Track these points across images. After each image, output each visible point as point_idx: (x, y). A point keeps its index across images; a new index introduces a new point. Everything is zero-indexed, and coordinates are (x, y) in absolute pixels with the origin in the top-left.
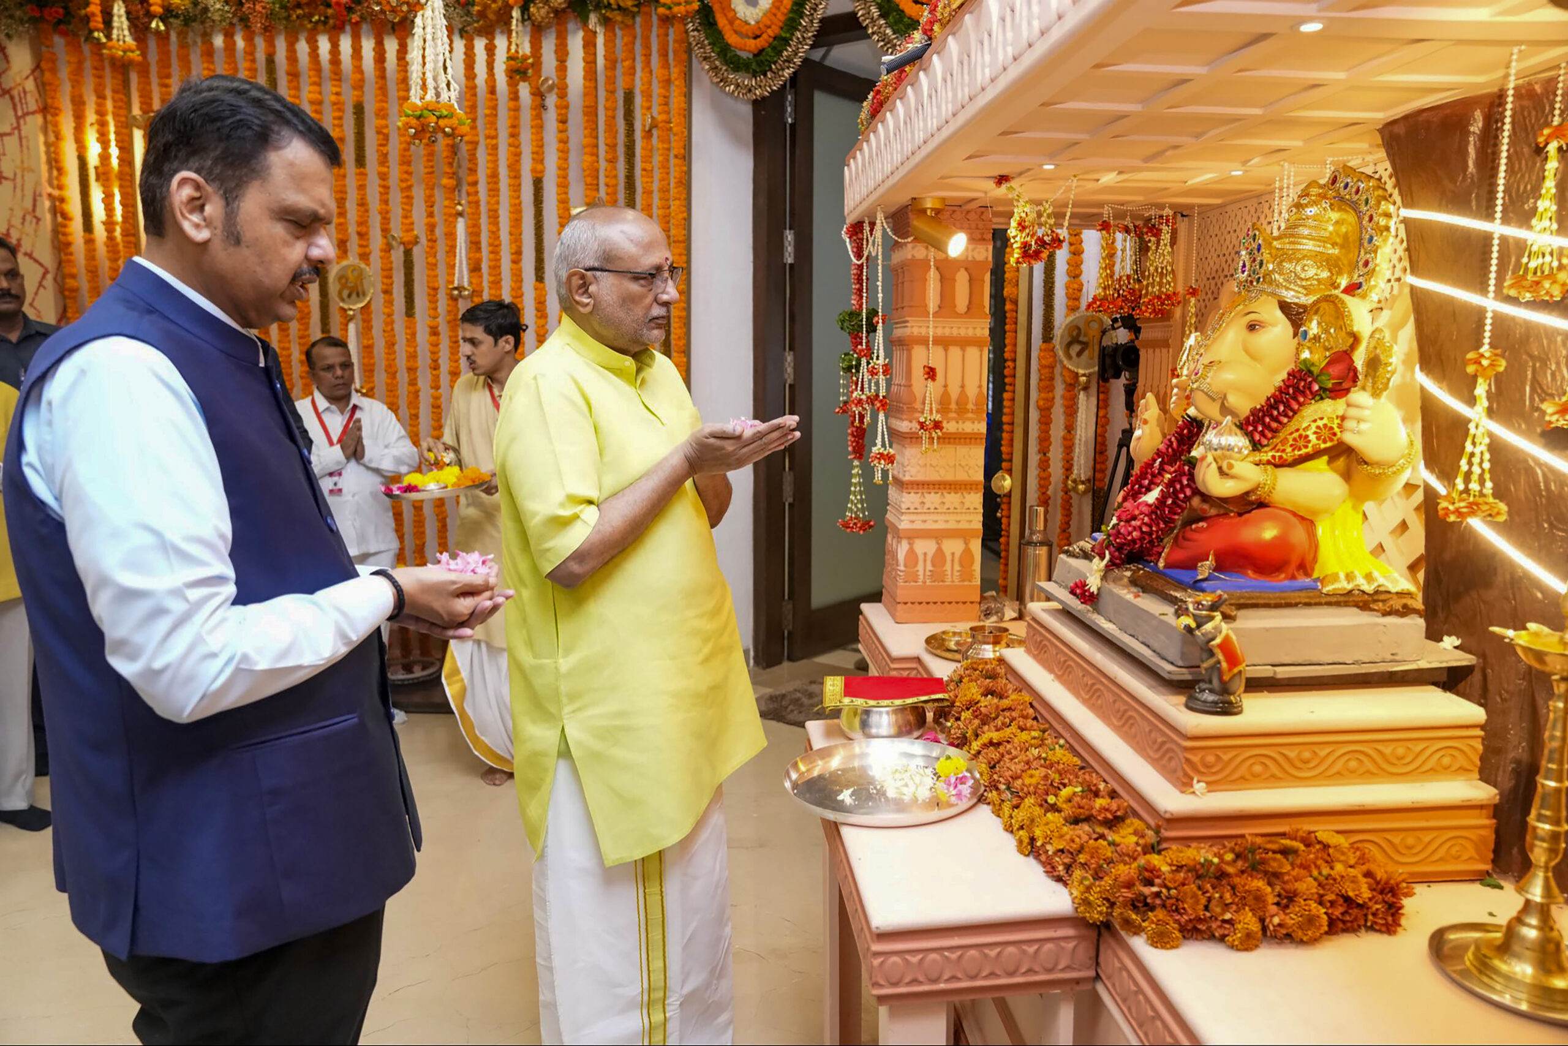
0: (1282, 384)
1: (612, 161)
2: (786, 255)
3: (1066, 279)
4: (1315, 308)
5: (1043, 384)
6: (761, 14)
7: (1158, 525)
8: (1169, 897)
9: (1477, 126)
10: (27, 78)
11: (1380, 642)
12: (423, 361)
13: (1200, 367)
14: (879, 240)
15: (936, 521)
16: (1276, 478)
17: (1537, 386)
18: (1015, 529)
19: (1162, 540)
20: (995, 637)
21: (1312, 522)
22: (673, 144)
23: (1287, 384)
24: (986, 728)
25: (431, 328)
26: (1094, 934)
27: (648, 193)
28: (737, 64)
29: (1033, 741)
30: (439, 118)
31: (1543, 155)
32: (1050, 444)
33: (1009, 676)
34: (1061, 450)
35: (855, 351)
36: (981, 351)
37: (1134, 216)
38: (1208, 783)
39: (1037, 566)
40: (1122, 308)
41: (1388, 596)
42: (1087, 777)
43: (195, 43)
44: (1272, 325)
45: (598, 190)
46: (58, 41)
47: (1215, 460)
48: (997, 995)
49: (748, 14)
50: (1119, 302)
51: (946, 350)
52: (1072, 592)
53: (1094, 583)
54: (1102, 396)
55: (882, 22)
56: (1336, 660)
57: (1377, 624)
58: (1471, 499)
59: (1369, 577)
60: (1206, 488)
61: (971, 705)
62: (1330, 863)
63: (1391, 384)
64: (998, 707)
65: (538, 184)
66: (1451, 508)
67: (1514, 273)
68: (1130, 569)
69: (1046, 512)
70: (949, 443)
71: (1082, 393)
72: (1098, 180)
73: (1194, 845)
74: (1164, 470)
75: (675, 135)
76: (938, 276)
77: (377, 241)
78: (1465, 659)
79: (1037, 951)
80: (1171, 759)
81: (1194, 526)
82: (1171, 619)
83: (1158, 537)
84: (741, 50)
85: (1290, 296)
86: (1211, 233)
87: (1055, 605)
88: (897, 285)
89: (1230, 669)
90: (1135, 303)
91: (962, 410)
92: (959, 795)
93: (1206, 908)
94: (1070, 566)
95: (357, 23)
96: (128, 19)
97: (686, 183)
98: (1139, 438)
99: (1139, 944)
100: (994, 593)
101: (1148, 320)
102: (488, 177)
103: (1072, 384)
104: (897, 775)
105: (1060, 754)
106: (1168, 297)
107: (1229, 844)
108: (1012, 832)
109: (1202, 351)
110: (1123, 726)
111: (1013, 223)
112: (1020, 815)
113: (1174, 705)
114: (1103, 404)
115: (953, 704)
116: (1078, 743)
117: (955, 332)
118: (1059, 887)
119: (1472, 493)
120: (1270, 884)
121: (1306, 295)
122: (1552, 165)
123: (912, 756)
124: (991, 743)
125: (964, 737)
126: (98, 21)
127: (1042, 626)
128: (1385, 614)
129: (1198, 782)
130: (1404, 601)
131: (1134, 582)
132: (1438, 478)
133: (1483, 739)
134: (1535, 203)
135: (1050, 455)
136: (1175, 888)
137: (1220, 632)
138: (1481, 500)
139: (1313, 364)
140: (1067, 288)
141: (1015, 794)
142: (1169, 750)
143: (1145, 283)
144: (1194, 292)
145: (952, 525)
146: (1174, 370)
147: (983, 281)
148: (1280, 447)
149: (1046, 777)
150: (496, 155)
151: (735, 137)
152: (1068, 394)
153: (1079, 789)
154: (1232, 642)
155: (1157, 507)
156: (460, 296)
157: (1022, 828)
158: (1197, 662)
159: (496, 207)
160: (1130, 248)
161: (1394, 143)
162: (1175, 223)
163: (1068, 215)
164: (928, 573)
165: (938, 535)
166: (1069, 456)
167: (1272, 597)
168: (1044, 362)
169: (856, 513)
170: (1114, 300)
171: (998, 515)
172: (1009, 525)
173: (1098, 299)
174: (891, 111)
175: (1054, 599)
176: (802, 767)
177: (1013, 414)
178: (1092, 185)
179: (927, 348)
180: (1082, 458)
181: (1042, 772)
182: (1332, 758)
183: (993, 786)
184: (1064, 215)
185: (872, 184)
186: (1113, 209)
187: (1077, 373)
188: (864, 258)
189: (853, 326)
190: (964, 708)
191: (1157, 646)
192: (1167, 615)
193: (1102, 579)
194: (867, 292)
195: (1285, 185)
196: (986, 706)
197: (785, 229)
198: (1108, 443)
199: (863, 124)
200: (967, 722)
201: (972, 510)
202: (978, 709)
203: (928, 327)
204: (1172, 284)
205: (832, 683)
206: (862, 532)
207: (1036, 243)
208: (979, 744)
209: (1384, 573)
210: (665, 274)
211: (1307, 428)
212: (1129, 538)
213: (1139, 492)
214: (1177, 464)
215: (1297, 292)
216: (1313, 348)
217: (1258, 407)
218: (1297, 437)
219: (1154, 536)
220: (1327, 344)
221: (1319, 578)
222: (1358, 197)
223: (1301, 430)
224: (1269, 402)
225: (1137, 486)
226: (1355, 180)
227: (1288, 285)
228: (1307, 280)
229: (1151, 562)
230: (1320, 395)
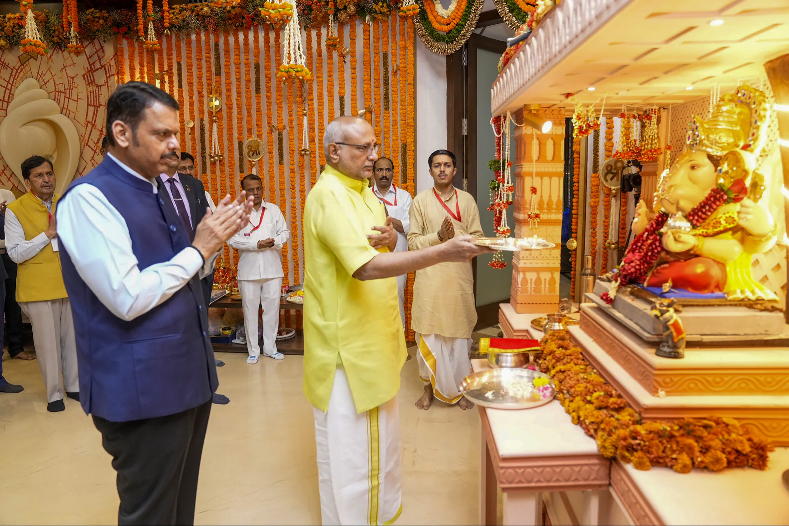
0: (708, 196)
1: (377, 87)
2: (464, 131)
3: (605, 141)
4: (726, 158)
5: (593, 194)
6: (450, 13)
7: (644, 265)
8: (645, 446)
10: (111, 59)
11: (758, 324)
12: (287, 186)
13: (666, 188)
14: (508, 126)
15: (537, 263)
16: (704, 242)
18: (578, 267)
19: (646, 273)
20: (559, 319)
21: (724, 265)
22: (408, 78)
23: (710, 196)
24: (558, 364)
25: (291, 169)
26: (608, 463)
27: (395, 102)
28: (438, 38)
29: (581, 370)
30: (296, 72)
32: (597, 224)
33: (571, 339)
34: (602, 227)
35: (497, 180)
36: (559, 179)
37: (638, 109)
38: (667, 392)
39: (587, 286)
40: (631, 156)
42: (607, 388)
43: (183, 38)
44: (704, 166)
45: (371, 102)
46: (125, 42)
47: (672, 233)
48: (562, 490)
49: (444, 13)
50: (630, 154)
51: (542, 178)
52: (602, 298)
53: (612, 294)
54: (623, 200)
55: (511, 14)
57: (756, 316)
59: (753, 292)
60: (668, 247)
61: (552, 353)
62: (729, 433)
63: (763, 195)
64: (564, 354)
65: (342, 99)
69: (593, 260)
70: (544, 225)
71: (613, 198)
72: (617, 94)
73: (659, 421)
74: (648, 238)
75: (409, 73)
76: (538, 142)
77: (265, 129)
79: (580, 470)
80: (648, 380)
81: (662, 266)
82: (648, 311)
83: (644, 271)
84: (440, 31)
85: (713, 152)
86: (678, 117)
87: (593, 304)
88: (517, 147)
89: (678, 336)
90: (639, 154)
91: (550, 208)
92: (544, 396)
93: (664, 452)
94: (602, 286)
95: (256, 26)
96: (154, 30)
97: (414, 97)
98: (636, 223)
99: (630, 468)
100: (566, 299)
101: (645, 162)
102: (318, 96)
103: (609, 193)
104: (515, 386)
105: (594, 377)
106: (655, 151)
107: (676, 422)
108: (569, 414)
109: (668, 179)
110: (625, 363)
111: (574, 116)
112: (573, 405)
113: (650, 353)
114: (623, 204)
115: (543, 351)
116: (603, 372)
117: (547, 170)
118: (591, 440)
120: (697, 441)
121: (721, 151)
123: (522, 377)
124: (560, 371)
125: (548, 368)
126: (142, 33)
127: (587, 315)
128: (761, 310)
129: (662, 390)
131: (632, 293)
135: (597, 230)
136: (648, 441)
137: (672, 318)
139: (724, 186)
140: (605, 145)
141: (571, 395)
142: (647, 375)
143: (643, 143)
144: (669, 148)
145: (545, 265)
147: (560, 144)
148: (706, 227)
149: (586, 387)
150: (322, 86)
151: (438, 74)
152: (606, 199)
153: (602, 393)
154: (679, 324)
155: (643, 257)
156: (305, 154)
157: (574, 411)
158: (661, 333)
159: (322, 110)
160: (637, 126)
161: (771, 72)
162: (660, 113)
163: (602, 111)
164: (533, 289)
165: (538, 270)
166: (607, 231)
167: (700, 301)
168: (593, 183)
169: (497, 259)
170: (627, 152)
171: (570, 260)
172: (576, 265)
173: (619, 151)
174: (513, 63)
175: (593, 301)
176: (469, 381)
177: (577, 209)
178: (613, 95)
179: (532, 178)
180: (613, 231)
181: (584, 385)
182: (731, 382)
183: (561, 391)
184: (600, 110)
185: (504, 98)
186: (627, 107)
187: (611, 189)
188: (501, 134)
189: (496, 167)
190: (548, 354)
191: (642, 325)
192: (646, 309)
194: (502, 151)
195: (715, 94)
196: (559, 353)
197: (463, 118)
198: (626, 224)
199: (500, 69)
200: (549, 361)
201: (555, 258)
202: (555, 355)
203: (533, 168)
204: (658, 144)
205: (484, 341)
206: (500, 268)
207: (586, 126)
208: (554, 371)
209: (761, 290)
210: (372, 147)
211: (720, 218)
212: (629, 272)
213: (636, 249)
214: (654, 235)
215: (717, 149)
216: (725, 177)
217: (695, 207)
218: (715, 222)
219: (642, 271)
220: (732, 175)
221: (726, 292)
222: (750, 100)
223: (717, 218)
224: (701, 205)
225: (635, 246)
226: (749, 92)
227: (712, 146)
228: (722, 143)
229: (640, 284)
230: (728, 201)
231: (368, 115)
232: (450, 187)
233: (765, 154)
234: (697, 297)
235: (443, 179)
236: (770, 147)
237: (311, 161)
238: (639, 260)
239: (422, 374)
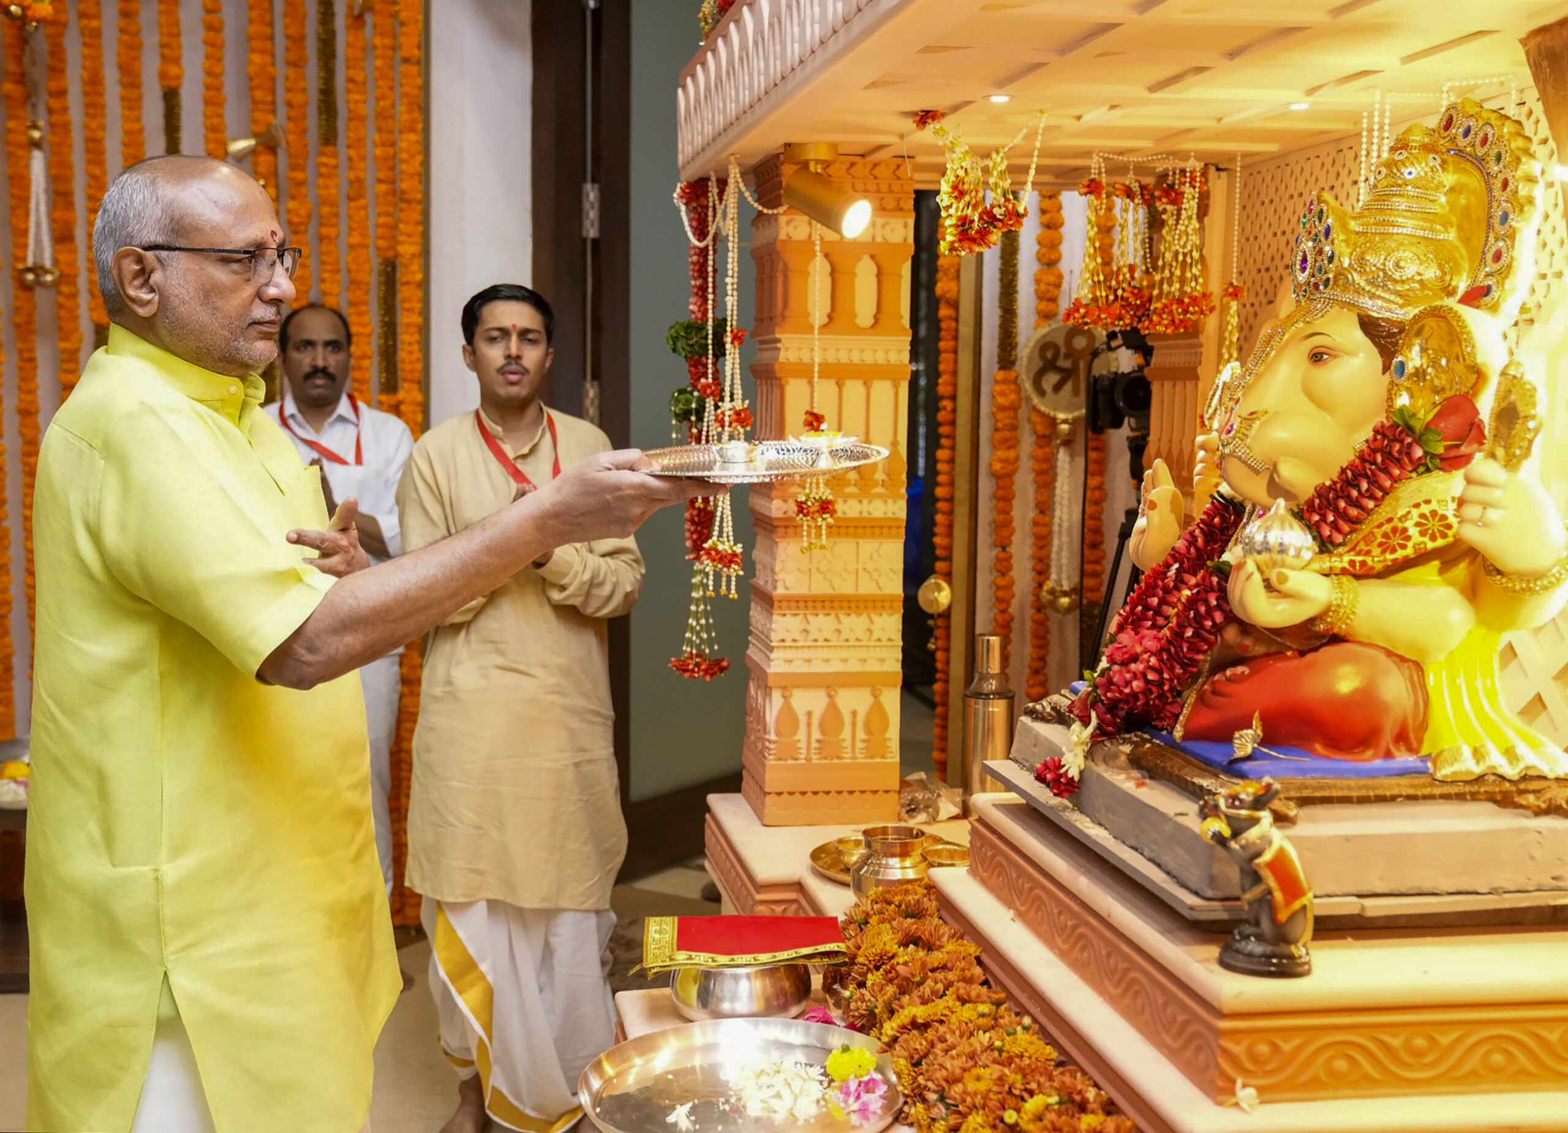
0: (1364, 447)
1: (296, 64)
2: (587, 224)
3: (1036, 267)
4: (1416, 327)
5: (1001, 435)
7: (1171, 670)
11: (1533, 857)
13: (1235, 421)
14: (732, 212)
15: (826, 660)
16: (1356, 595)
18: (957, 668)
19: (1179, 694)
20: (904, 845)
21: (1418, 666)
22: (400, 39)
23: (1373, 447)
24: (906, 999)
27: (358, 119)
29: (981, 1021)
32: (1012, 532)
33: (945, 914)
34: (1030, 541)
35: (695, 387)
36: (896, 387)
37: (1140, 169)
38: (1260, 1090)
39: (989, 731)
40: (1120, 318)
42: (1067, 1079)
44: (1349, 354)
45: (274, 112)
47: (1259, 568)
50: (1116, 309)
51: (840, 385)
52: (1040, 778)
53: (1073, 764)
54: (1093, 455)
56: (1462, 888)
57: (1524, 830)
59: (1510, 753)
60: (1247, 612)
61: (882, 961)
64: (924, 965)
65: (171, 98)
68: (1130, 741)
69: (1004, 647)
70: (846, 535)
71: (1062, 451)
72: (1079, 118)
74: (1181, 582)
75: (405, 24)
76: (828, 269)
80: (1198, 1049)
81: (1228, 672)
82: (1192, 822)
83: (1172, 689)
85: (1376, 308)
86: (1263, 197)
87: (1014, 797)
88: (762, 281)
89: (1288, 903)
90: (1143, 311)
91: (866, 482)
92: (864, 1111)
94: (1037, 736)
97: (423, 106)
98: (1143, 532)
100: (922, 775)
101: (1163, 336)
102: (85, 83)
103: (1048, 433)
104: (764, 1079)
105: (1024, 1041)
106: (1194, 300)
110: (1124, 994)
111: (945, 187)
113: (1203, 961)
114: (1095, 467)
115: (853, 958)
116: (1052, 1023)
117: (856, 358)
121: (1401, 306)
123: (789, 1047)
124: (914, 1024)
125: (872, 1014)
127: (994, 831)
128: (1539, 813)
129: (1244, 1086)
131: (1135, 762)
135: (1013, 549)
137: (1270, 843)
139: (1414, 416)
140: (1038, 281)
141: (953, 1108)
142: (1195, 1035)
143: (1157, 278)
144: (1234, 293)
145: (854, 667)
147: (900, 276)
148: (1362, 546)
149: (1001, 1079)
150: (98, 47)
151: (503, 31)
152: (1040, 452)
153: (1054, 1099)
154: (1291, 861)
155: (1169, 642)
156: (38, 282)
158: (1237, 892)
159: (99, 134)
160: (1136, 221)
161: (1545, 63)
162: (1206, 182)
163: (1032, 172)
164: (814, 745)
165: (829, 683)
166: (1044, 552)
167: (1351, 786)
168: (1001, 400)
169: (698, 647)
170: (1109, 305)
171: (931, 646)
172: (948, 662)
173: (1084, 302)
175: (1009, 786)
176: (609, 1070)
177: (952, 484)
178: (1070, 124)
179: (811, 383)
180: (1064, 554)
181: (995, 1071)
182: (1461, 1049)
183: (918, 1095)
184: (1025, 169)
185: (720, 121)
186: (1105, 159)
187: (1054, 419)
188: (710, 238)
189: (692, 345)
190: (871, 966)
191: (1172, 865)
192: (1186, 815)
193: (1086, 757)
194: (714, 293)
195: (1376, 127)
196: (905, 964)
197: (585, 180)
198: (1104, 529)
199: (707, 23)
200: (876, 989)
201: (885, 643)
202: (893, 967)
203: (812, 350)
204: (1201, 280)
205: (658, 928)
206: (708, 678)
207: (981, 218)
208: (894, 1025)
209: (1534, 745)
210: (271, 254)
211: (1405, 517)
212: (1127, 691)
213: (1143, 617)
214: (1201, 573)
215: (1389, 301)
216: (1415, 389)
217: (1328, 483)
218: (1389, 531)
219: (1166, 688)
220: (1437, 382)
221: (1429, 755)
222: (1485, 149)
223: (1396, 520)
224: (1344, 477)
225: (1140, 608)
226: (1481, 123)
227: (1373, 290)
228: (1403, 282)
229: (1162, 729)
230: (1426, 465)
231: (264, 159)
232: (532, 412)
233: (1526, 316)
234: (1340, 773)
235: (513, 384)
236: (1539, 296)
237: (61, 306)
238: (1157, 654)
239: (450, 1040)
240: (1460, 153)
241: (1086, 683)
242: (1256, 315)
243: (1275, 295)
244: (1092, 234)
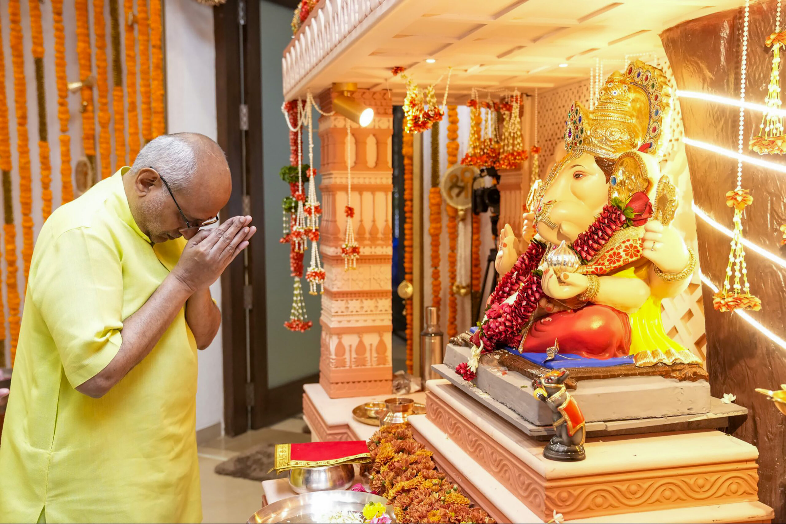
0: (600, 216)
1: (102, 47)
2: (242, 123)
3: (447, 141)
4: (620, 162)
5: (433, 217)
7: (517, 321)
9: (725, 33)
11: (679, 400)
13: (542, 205)
14: (309, 113)
15: (357, 321)
16: (599, 284)
17: (775, 214)
18: (416, 323)
19: (520, 331)
20: (404, 406)
21: (626, 315)
22: (152, 37)
23: (603, 216)
24: (399, 478)
27: (132, 74)
29: (434, 487)
31: (771, 52)
32: (439, 260)
33: (415, 437)
34: (447, 264)
35: (294, 196)
36: (387, 195)
37: (493, 95)
38: (564, 514)
39: (432, 351)
40: (486, 162)
41: (682, 366)
42: (475, 513)
44: (592, 174)
45: (91, 70)
47: (555, 272)
50: (485, 158)
51: (361, 194)
52: (458, 372)
53: (473, 365)
54: (475, 225)
56: (649, 416)
57: (676, 388)
58: (736, 296)
59: (668, 353)
60: (550, 292)
61: (387, 460)
63: (675, 216)
64: (407, 461)
65: (39, 63)
66: (723, 302)
67: (754, 136)
68: (498, 354)
69: (438, 310)
70: (365, 263)
71: (461, 223)
72: (466, 71)
74: (519, 280)
75: (153, 29)
76: (353, 140)
78: (739, 411)
80: (536, 496)
81: (542, 321)
82: (529, 390)
83: (517, 329)
85: (603, 154)
86: (547, 108)
87: (445, 381)
88: (323, 147)
89: (574, 427)
90: (496, 159)
91: (373, 238)
94: (456, 352)
97: (162, 67)
98: (501, 257)
100: (402, 372)
101: (505, 170)
103: (454, 215)
105: (454, 496)
106: (519, 154)
109: (543, 194)
110: (500, 471)
111: (407, 102)
113: (535, 455)
114: (476, 230)
115: (373, 460)
116: (467, 486)
117: (367, 181)
119: (736, 291)
121: (614, 152)
122: (777, 60)
123: (344, 504)
124: (403, 490)
125: (383, 486)
127: (437, 398)
128: (682, 379)
129: (557, 513)
130: (694, 370)
131: (502, 363)
132: (711, 280)
133: (758, 469)
134: (767, 86)
135: (440, 268)
138: (742, 296)
139: (621, 202)
140: (448, 147)
142: (534, 490)
143: (502, 144)
144: (537, 151)
145: (370, 323)
146: (524, 206)
147: (386, 144)
148: (600, 261)
149: (445, 515)
151: (201, 34)
152: (451, 224)
154: (575, 406)
155: (516, 308)
160: (491, 119)
161: (670, 45)
162: (522, 101)
164: (353, 360)
165: (359, 331)
166: (454, 269)
167: (600, 371)
168: (433, 201)
169: (298, 317)
170: (481, 156)
171: (404, 313)
172: (412, 320)
173: (470, 155)
174: (315, 18)
175: (445, 377)
177: (412, 239)
178: (462, 74)
179: (347, 193)
180: (463, 270)
181: (441, 511)
182: (651, 490)
184: (443, 96)
185: (303, 72)
186: (478, 91)
187: (457, 209)
188: (299, 127)
189: (292, 177)
190: (382, 463)
191: (520, 411)
192: (526, 387)
193: (479, 362)
194: (302, 152)
195: (597, 74)
196: (398, 461)
197: (240, 103)
198: (480, 258)
199: (295, 27)
200: (385, 474)
201: (384, 312)
202: (392, 463)
203: (347, 178)
204: (521, 145)
205: (281, 450)
206: (302, 331)
207: (423, 116)
208: (394, 491)
209: (678, 349)
211: (619, 247)
212: (497, 331)
213: (502, 296)
214: (529, 276)
215: (608, 150)
216: (621, 191)
217: (584, 233)
218: (612, 254)
219: (514, 329)
220: (630, 187)
221: (633, 355)
222: (647, 82)
223: (615, 249)
224: (591, 230)
225: (501, 292)
226: (645, 70)
227: (601, 145)
228: (614, 141)
229: (513, 348)
230: (627, 224)
231: (87, 93)
238: (510, 313)
240: (636, 84)
241: (478, 328)
242: (545, 160)
243: (554, 151)
244: (473, 124)
